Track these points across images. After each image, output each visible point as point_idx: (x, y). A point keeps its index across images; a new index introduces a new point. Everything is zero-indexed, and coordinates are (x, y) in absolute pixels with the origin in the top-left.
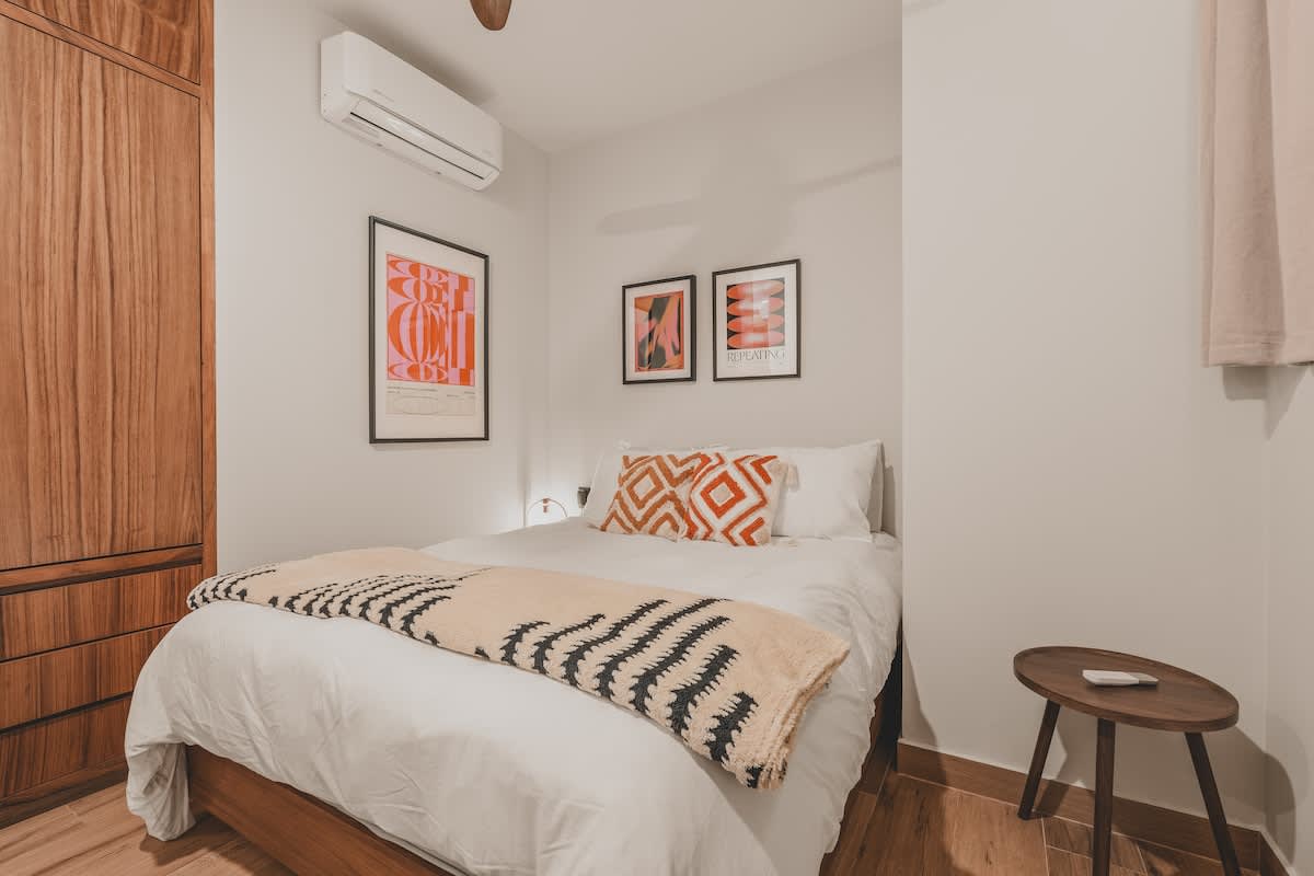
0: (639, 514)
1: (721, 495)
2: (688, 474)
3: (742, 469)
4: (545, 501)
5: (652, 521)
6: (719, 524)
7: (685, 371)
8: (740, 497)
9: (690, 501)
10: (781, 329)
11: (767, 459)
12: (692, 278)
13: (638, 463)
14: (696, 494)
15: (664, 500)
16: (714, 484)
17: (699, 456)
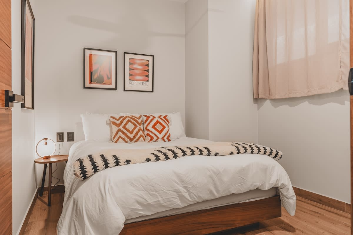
0: (131, 136)
1: (159, 127)
2: (142, 121)
3: (162, 119)
4: (46, 139)
5: (137, 138)
6: (160, 136)
7: (113, 86)
8: (164, 127)
9: (148, 130)
10: (147, 76)
11: (167, 116)
12: (116, 52)
13: (122, 118)
14: (150, 127)
15: (139, 130)
16: (155, 124)
17: (144, 116)
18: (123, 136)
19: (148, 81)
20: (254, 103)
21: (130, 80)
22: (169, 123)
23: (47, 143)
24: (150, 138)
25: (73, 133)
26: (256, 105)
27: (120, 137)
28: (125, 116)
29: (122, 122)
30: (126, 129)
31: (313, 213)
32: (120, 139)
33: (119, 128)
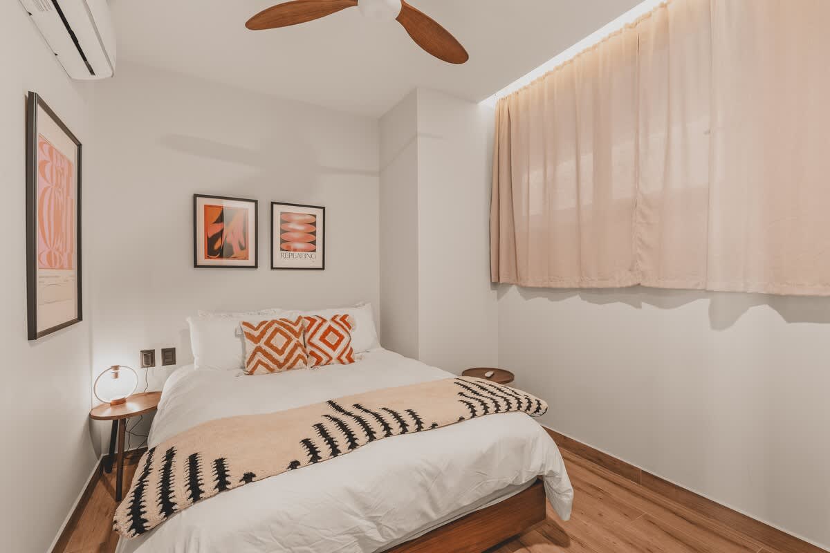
0: (281, 359)
1: (332, 338)
2: (301, 329)
3: (337, 323)
4: (116, 368)
5: (291, 361)
6: (335, 354)
7: (251, 262)
8: (341, 338)
9: (312, 345)
10: (314, 243)
11: (346, 316)
12: (256, 202)
13: (264, 326)
14: (316, 340)
15: (296, 347)
16: (326, 333)
17: (305, 318)
18: (265, 360)
19: (314, 251)
20: (492, 289)
21: (282, 249)
22: (350, 328)
23: (119, 374)
24: (315, 360)
25: (174, 349)
26: (496, 291)
27: (259, 362)
28: (269, 319)
29: (263, 333)
30: (272, 347)
31: (590, 490)
32: (260, 366)
33: (258, 345)
